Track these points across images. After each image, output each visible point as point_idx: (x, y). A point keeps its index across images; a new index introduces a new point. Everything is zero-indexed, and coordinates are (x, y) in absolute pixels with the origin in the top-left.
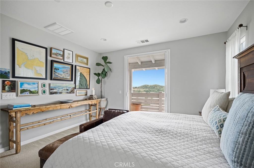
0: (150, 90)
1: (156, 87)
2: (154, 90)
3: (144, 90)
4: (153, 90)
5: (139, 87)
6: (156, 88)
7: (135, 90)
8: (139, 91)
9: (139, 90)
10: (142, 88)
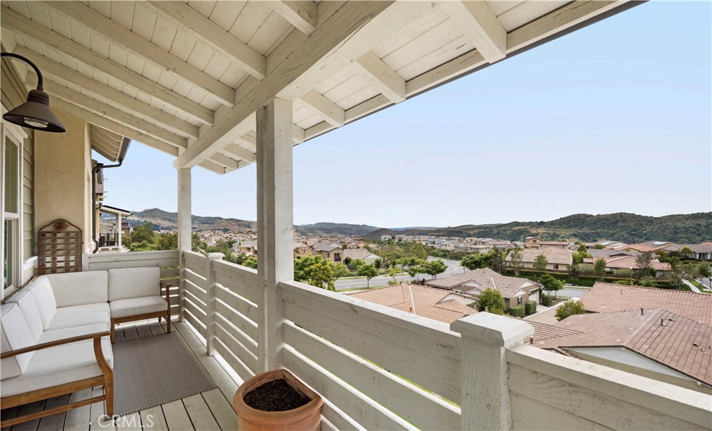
0: (599, 231)
1: (624, 221)
2: (614, 234)
3: (573, 231)
4: (612, 232)
5: (552, 223)
6: (621, 224)
7: (539, 231)
8: (554, 234)
9: (551, 232)
10: (566, 226)
